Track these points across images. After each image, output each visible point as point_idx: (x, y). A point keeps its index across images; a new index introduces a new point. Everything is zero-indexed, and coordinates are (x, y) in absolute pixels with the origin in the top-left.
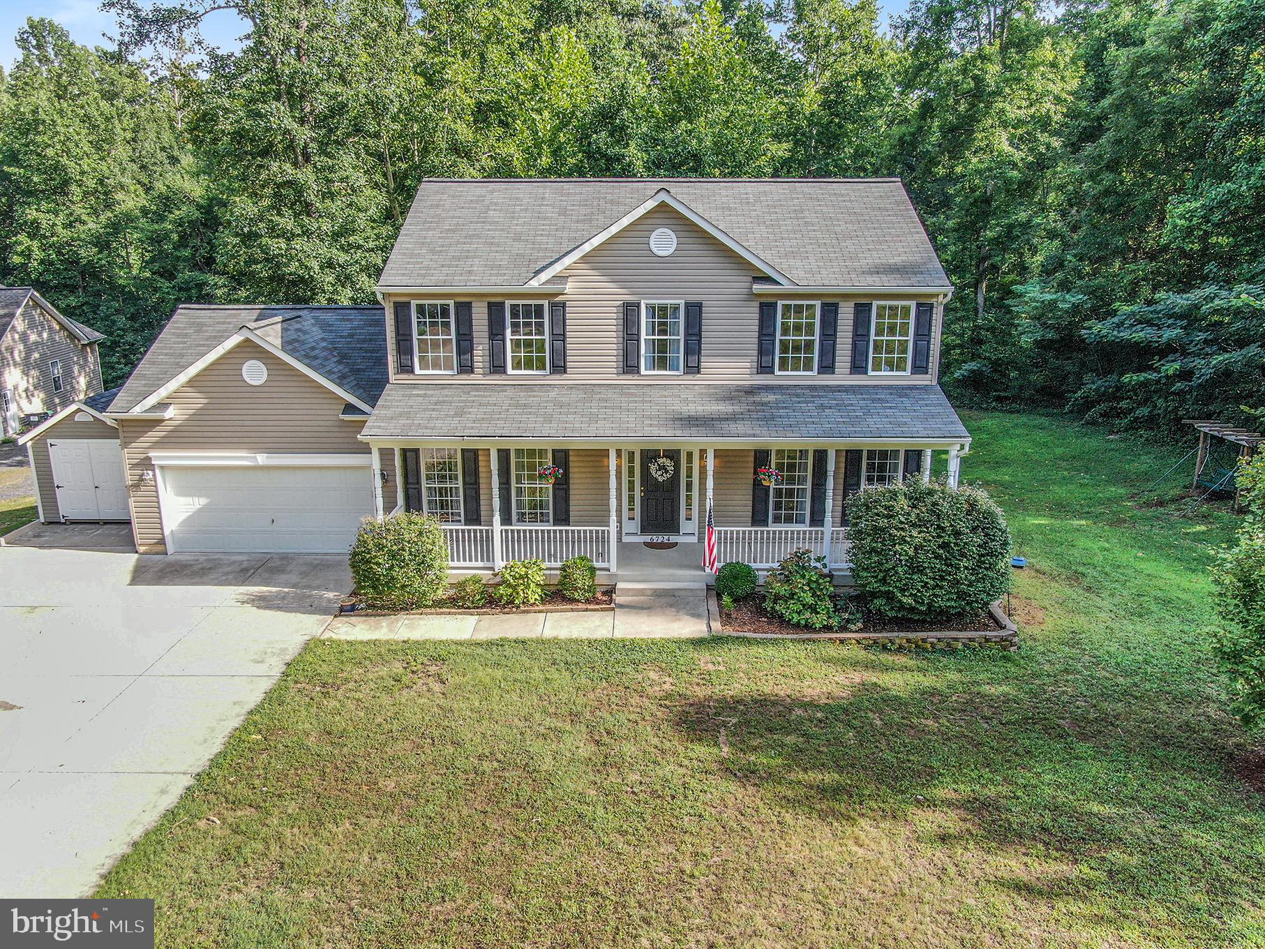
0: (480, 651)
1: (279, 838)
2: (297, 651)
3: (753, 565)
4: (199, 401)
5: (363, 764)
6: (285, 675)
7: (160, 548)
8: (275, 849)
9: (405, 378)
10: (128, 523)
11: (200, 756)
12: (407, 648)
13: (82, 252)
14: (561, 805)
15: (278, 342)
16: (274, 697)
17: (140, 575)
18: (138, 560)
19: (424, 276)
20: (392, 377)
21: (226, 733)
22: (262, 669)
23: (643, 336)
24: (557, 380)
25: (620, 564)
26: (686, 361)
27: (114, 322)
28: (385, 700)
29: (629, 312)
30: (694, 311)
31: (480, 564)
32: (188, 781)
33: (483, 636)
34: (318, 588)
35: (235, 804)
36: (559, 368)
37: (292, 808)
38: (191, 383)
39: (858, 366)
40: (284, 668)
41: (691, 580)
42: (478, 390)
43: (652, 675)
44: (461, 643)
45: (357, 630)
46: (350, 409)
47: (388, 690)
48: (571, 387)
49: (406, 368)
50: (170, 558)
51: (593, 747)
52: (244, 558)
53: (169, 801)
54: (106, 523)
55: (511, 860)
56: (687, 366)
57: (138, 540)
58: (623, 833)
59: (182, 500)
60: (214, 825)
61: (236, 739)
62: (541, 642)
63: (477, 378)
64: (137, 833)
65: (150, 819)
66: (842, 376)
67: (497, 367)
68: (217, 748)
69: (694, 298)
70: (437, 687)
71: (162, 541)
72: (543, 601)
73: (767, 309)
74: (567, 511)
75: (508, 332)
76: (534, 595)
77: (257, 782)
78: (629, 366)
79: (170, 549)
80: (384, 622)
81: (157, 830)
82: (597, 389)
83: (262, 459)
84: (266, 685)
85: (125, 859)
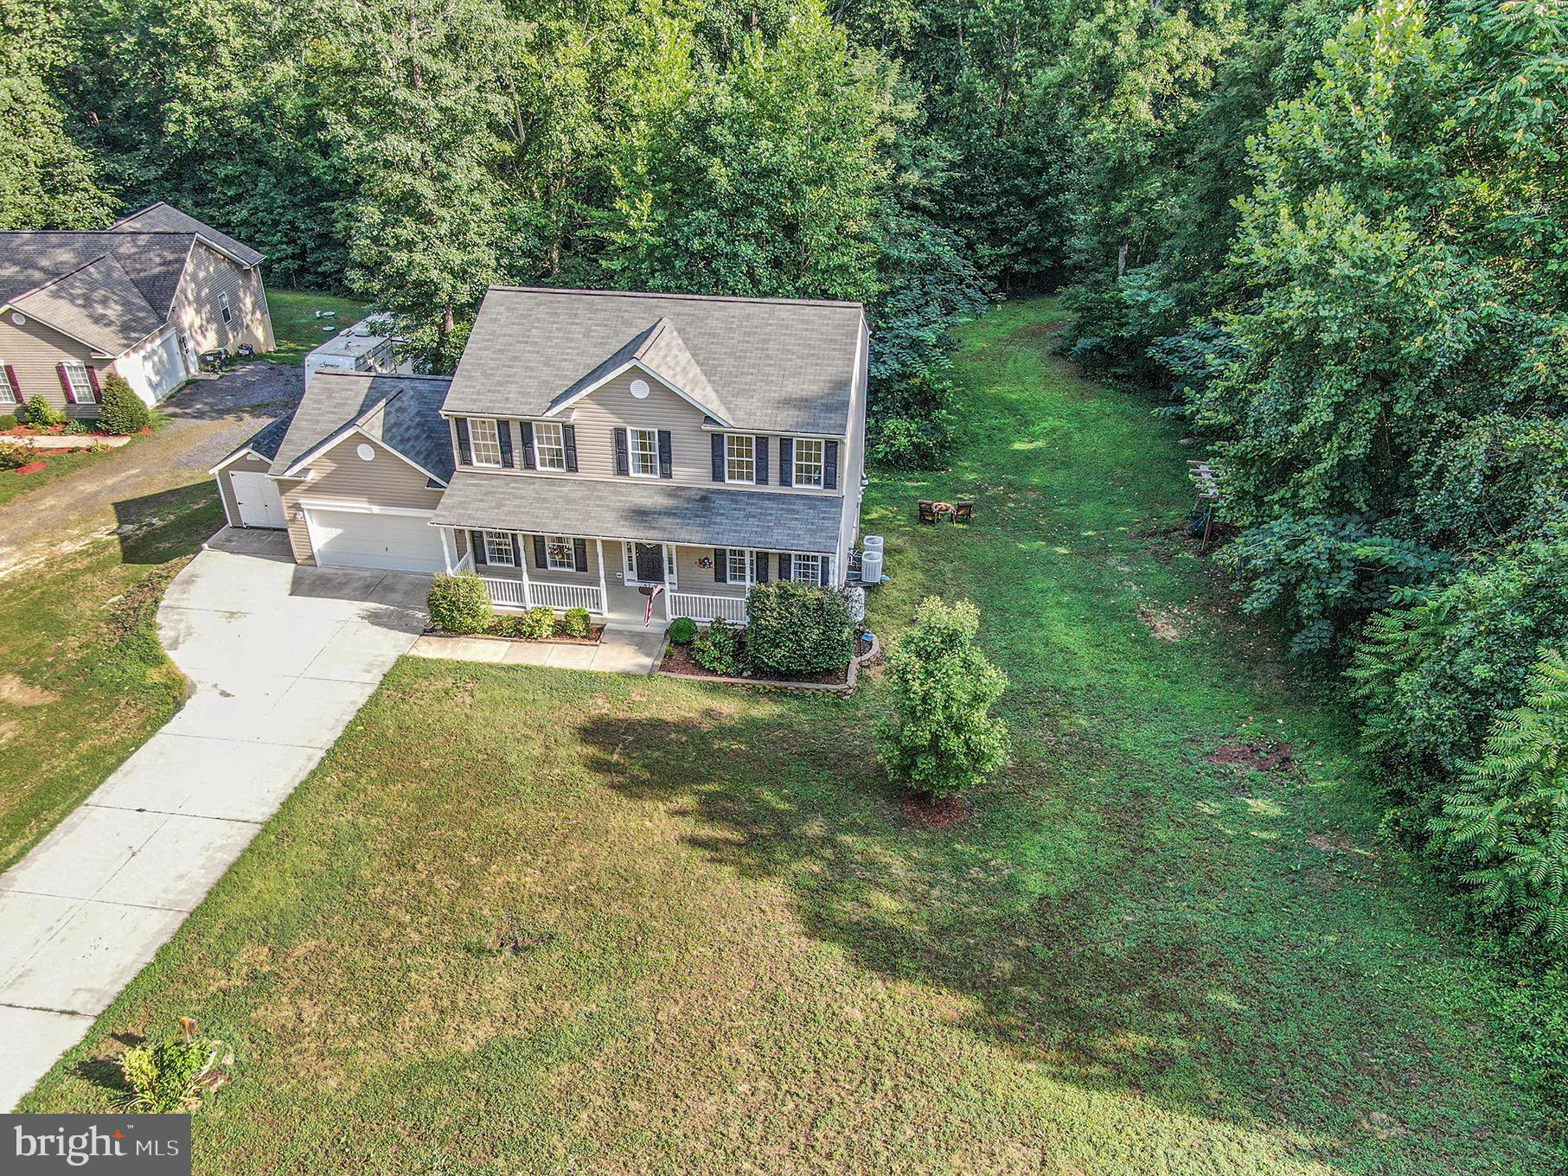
0: (502, 674)
1: (365, 790)
2: (392, 664)
3: (694, 618)
4: (331, 466)
5: (415, 749)
6: (382, 684)
7: (312, 562)
8: (362, 796)
9: (466, 468)
10: (286, 530)
11: (328, 738)
12: (460, 667)
13: (236, 124)
14: (511, 784)
15: (380, 433)
16: (374, 700)
17: (299, 587)
18: (296, 571)
19: (474, 401)
20: (458, 467)
21: (345, 724)
22: (368, 678)
23: (630, 451)
24: (571, 476)
25: (610, 610)
26: (661, 467)
27: (273, 199)
28: (436, 706)
29: (619, 436)
30: (665, 437)
31: (516, 604)
32: (322, 754)
33: (508, 661)
34: (413, 609)
35: (346, 769)
36: (573, 467)
37: (374, 774)
38: (327, 455)
39: (785, 481)
40: (381, 678)
41: (655, 626)
42: (515, 482)
43: (600, 702)
44: (491, 666)
45: (433, 649)
46: (431, 483)
47: (439, 700)
48: (581, 483)
49: (466, 461)
50: (319, 571)
51: (542, 750)
52: (368, 574)
53: (312, 765)
54: (275, 529)
55: (475, 811)
56: (662, 472)
57: (296, 555)
58: (535, 803)
59: (324, 530)
60: (333, 779)
61: (350, 728)
62: (541, 669)
63: (517, 470)
64: (297, 783)
65: (303, 775)
66: (773, 487)
67: (529, 464)
68: (339, 733)
69: (664, 428)
70: (468, 700)
71: (312, 557)
72: (555, 634)
73: (717, 439)
74: (585, 563)
75: (536, 441)
76: (546, 631)
77: (358, 757)
78: (622, 469)
79: (319, 563)
80: (450, 642)
81: (306, 782)
82: (599, 486)
83: (376, 509)
84: (370, 690)
85: (291, 796)
